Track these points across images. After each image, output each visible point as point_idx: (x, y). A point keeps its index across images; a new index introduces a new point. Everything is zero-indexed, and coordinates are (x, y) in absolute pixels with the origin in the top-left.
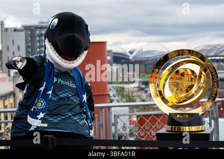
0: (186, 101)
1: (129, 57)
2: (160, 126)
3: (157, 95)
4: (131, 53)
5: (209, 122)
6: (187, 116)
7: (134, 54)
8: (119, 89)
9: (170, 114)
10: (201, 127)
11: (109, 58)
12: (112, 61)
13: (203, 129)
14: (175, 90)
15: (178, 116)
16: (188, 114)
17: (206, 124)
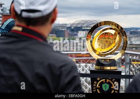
0: (108, 51)
6: (108, 60)
9: (98, 59)
10: (116, 67)
13: (117, 69)
15: (103, 60)
16: (109, 59)
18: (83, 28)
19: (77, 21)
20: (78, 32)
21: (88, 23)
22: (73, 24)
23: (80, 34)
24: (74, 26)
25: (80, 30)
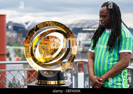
0: (51, 61)
1: (25, 26)
2: (33, 79)
3: (30, 56)
4: (27, 24)
5: (70, 77)
7: (29, 25)
8: (17, 50)
9: (39, 70)
10: (62, 81)
11: (10, 27)
12: (12, 30)
14: (43, 53)
15: (45, 72)
17: (69, 79)
18: (84, 30)
19: (77, 21)
20: (78, 34)
21: (90, 23)
22: (71, 25)
23: (80, 36)
24: (73, 27)
25: (80, 32)
